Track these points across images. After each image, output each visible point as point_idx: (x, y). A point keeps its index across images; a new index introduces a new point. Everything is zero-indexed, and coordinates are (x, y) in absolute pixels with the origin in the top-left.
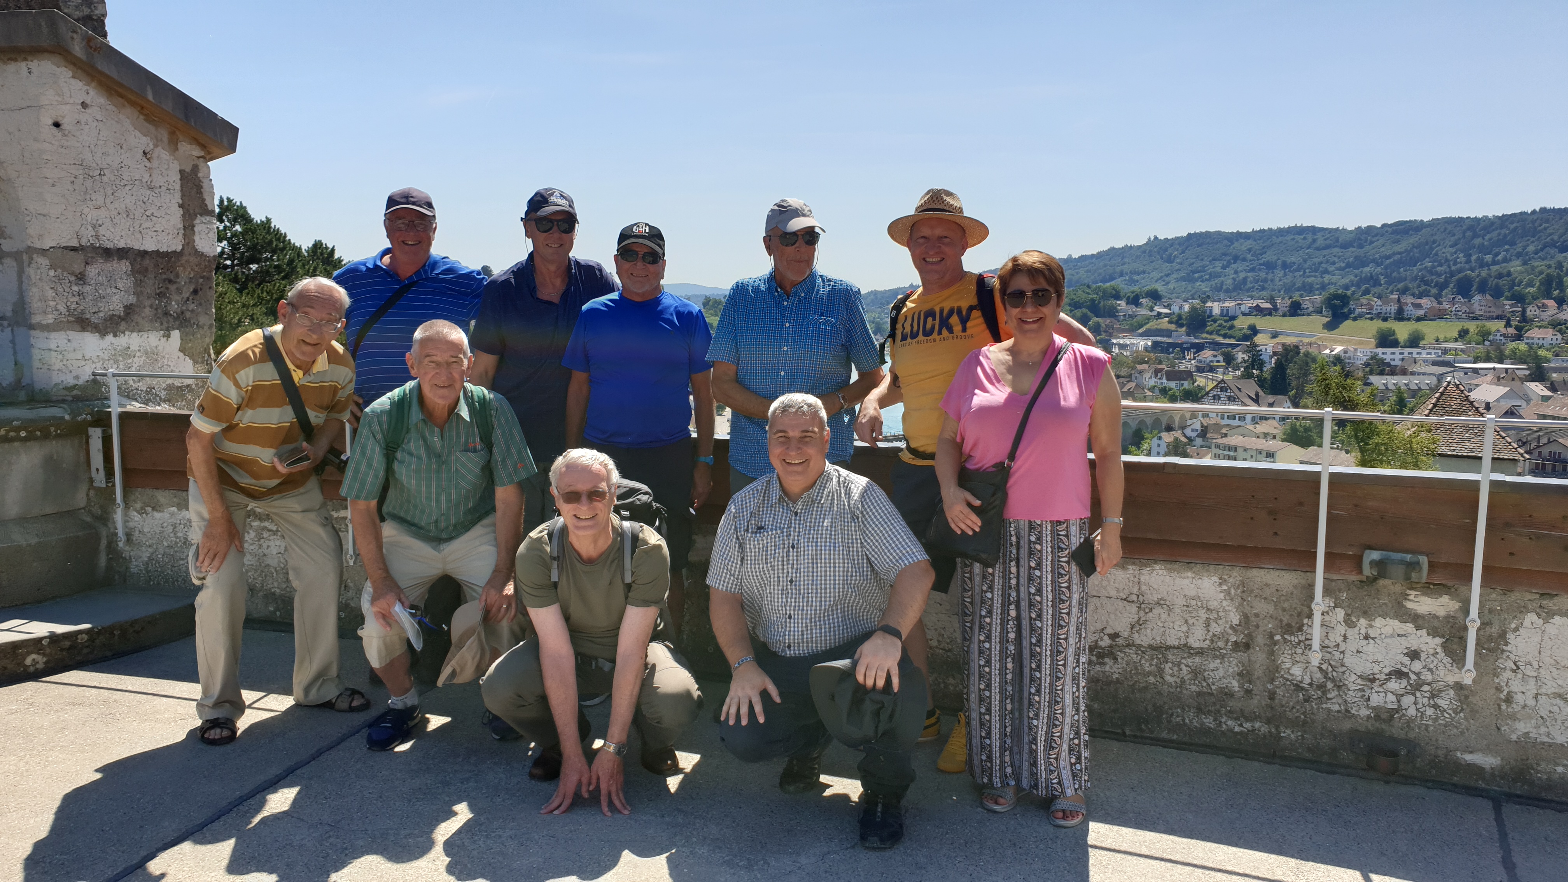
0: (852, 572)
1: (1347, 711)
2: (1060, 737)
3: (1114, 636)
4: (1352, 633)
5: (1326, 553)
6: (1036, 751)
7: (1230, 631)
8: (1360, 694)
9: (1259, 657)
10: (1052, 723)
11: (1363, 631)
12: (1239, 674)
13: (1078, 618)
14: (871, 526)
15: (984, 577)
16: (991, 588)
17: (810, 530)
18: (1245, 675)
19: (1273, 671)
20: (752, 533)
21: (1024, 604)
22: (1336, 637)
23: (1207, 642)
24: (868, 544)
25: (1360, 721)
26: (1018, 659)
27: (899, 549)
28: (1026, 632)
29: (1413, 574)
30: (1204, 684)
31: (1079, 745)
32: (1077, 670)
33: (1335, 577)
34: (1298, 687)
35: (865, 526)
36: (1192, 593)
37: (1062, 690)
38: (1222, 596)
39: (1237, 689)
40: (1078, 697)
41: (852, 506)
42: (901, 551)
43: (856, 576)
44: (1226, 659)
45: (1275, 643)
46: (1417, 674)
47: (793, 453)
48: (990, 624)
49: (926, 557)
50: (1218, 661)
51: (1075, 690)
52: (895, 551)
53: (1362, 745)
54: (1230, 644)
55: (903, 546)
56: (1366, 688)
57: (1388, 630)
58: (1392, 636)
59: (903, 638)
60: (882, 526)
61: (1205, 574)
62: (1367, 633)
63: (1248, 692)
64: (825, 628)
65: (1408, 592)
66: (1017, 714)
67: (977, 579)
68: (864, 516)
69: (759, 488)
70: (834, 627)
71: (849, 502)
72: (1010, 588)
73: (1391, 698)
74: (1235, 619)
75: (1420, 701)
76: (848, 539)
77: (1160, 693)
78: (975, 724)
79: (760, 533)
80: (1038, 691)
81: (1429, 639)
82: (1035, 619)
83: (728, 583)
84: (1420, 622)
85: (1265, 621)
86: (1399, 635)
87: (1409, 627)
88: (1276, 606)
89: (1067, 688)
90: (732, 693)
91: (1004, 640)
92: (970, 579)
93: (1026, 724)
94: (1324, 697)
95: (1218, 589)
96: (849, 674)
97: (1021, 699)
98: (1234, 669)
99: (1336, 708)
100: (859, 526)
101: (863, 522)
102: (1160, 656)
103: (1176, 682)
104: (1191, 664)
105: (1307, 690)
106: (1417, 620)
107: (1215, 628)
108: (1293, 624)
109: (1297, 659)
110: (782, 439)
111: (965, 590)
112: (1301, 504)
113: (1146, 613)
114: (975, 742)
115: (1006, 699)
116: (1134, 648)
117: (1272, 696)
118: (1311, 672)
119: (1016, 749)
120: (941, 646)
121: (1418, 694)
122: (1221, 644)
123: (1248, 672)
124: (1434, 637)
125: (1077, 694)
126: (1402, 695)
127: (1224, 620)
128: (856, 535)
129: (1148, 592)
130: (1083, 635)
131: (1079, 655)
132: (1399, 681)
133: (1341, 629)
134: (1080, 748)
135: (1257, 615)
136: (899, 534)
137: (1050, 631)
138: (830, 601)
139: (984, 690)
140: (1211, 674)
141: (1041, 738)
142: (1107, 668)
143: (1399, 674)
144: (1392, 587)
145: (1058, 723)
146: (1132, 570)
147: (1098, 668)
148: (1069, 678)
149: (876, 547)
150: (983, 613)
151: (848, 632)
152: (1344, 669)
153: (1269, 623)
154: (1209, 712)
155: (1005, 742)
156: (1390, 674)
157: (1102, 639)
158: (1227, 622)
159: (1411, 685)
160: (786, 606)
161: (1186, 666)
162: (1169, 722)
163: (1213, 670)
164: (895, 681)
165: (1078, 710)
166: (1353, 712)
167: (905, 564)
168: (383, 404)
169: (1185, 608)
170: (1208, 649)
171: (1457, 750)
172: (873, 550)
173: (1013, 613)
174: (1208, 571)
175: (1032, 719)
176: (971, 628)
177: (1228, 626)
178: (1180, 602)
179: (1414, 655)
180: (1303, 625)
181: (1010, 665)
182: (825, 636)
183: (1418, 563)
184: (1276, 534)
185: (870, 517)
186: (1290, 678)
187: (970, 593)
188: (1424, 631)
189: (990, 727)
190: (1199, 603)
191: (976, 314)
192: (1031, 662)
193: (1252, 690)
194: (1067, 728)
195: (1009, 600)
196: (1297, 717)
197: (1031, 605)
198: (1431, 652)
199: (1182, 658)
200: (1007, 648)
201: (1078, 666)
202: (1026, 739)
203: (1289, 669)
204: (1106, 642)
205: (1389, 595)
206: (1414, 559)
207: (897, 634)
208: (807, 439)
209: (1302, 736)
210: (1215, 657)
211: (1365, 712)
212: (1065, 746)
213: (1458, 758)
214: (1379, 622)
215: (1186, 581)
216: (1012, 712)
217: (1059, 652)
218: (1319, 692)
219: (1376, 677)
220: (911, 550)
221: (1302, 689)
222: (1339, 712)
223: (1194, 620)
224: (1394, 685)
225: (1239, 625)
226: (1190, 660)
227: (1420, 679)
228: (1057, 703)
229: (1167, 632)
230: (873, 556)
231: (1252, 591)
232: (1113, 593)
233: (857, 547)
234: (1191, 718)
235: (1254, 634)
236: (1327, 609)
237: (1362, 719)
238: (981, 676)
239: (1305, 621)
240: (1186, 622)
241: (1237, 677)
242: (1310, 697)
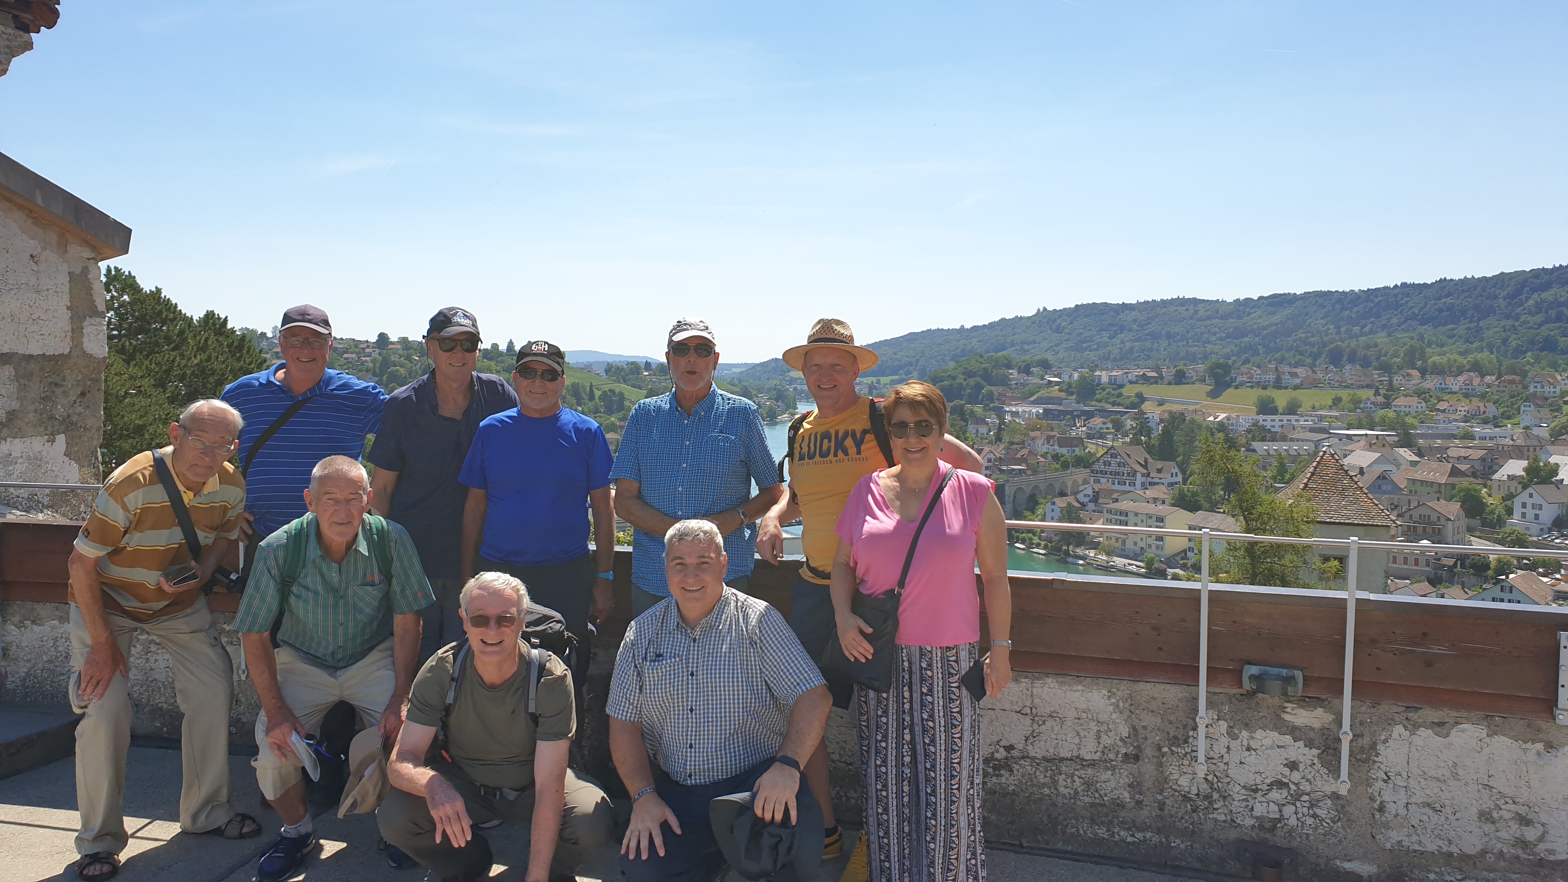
0: (751, 699)
1: (1233, 821)
2: (957, 859)
3: (1009, 748)
4: (1234, 744)
5: (1208, 668)
6: (934, 874)
7: (1120, 744)
8: (1244, 804)
9: (1148, 768)
10: (948, 847)
11: (1245, 743)
12: (1129, 786)
13: (971, 741)
14: (769, 651)
15: (879, 702)
16: (886, 713)
17: (708, 657)
18: (1135, 786)
19: (1162, 783)
20: (651, 661)
21: (918, 729)
22: (1220, 748)
23: (1099, 754)
24: (767, 670)
25: (1246, 831)
26: (914, 781)
27: (796, 674)
28: (920, 758)
29: (1289, 689)
30: (1097, 795)
31: (976, 865)
32: (971, 792)
33: (1217, 690)
34: (1186, 798)
35: (763, 651)
36: (1084, 706)
37: (956, 813)
38: (1111, 708)
39: (1128, 800)
40: (974, 818)
41: (750, 631)
42: (798, 677)
43: (755, 702)
44: (1117, 771)
45: (1163, 755)
46: (1296, 784)
47: (690, 581)
48: (886, 748)
49: (824, 682)
50: (1110, 772)
51: (970, 811)
52: (792, 677)
53: (1248, 855)
54: (1120, 756)
55: (800, 672)
56: (1249, 799)
57: (1268, 742)
58: (1272, 747)
59: (802, 768)
60: (780, 651)
61: (1095, 687)
62: (1248, 745)
63: (1139, 803)
64: (726, 758)
65: (1286, 705)
66: (914, 836)
67: (872, 703)
68: (762, 641)
69: (658, 614)
70: (735, 756)
71: (746, 627)
72: (904, 712)
73: (1273, 807)
74: (1124, 731)
75: (1300, 810)
76: (747, 665)
77: (1054, 805)
78: (875, 847)
79: (659, 661)
80: (934, 815)
81: (1306, 750)
82: (929, 745)
83: (627, 712)
84: (1297, 734)
85: (1154, 734)
86: (1278, 747)
87: (1288, 739)
88: (1162, 718)
89: (961, 810)
90: (631, 827)
91: (900, 763)
92: (865, 702)
93: (924, 847)
94: (1210, 808)
95: (1107, 701)
96: (747, 808)
97: (918, 822)
98: (1125, 780)
99: (1223, 818)
100: (758, 652)
101: (761, 648)
102: (1054, 768)
103: (1070, 793)
104: (1083, 776)
105: (1194, 801)
106: (1294, 731)
107: (1106, 740)
108: (1180, 736)
109: (1185, 770)
110: (679, 567)
111: (862, 714)
112: (1183, 620)
113: (1039, 726)
114: (875, 864)
115: (904, 822)
116: (1029, 760)
117: (1161, 806)
118: (1198, 783)
119: (915, 870)
120: (843, 760)
121: (1298, 804)
122: (1111, 756)
123: (1138, 784)
124: (1311, 748)
125: (972, 815)
126: (1284, 805)
127: (1113, 733)
128: (755, 661)
129: (1041, 705)
130: (977, 757)
131: (973, 777)
132: (1280, 791)
133: (1225, 741)
134: (977, 869)
135: (1145, 728)
136: (797, 659)
137: (943, 756)
138: (730, 729)
139: (882, 814)
140: (1103, 785)
141: (938, 861)
142: (1004, 780)
143: (1280, 784)
144: (1271, 701)
145: (954, 846)
146: (1025, 682)
147: (994, 779)
148: (963, 800)
149: (775, 673)
150: (879, 738)
151: (749, 761)
152: (1229, 780)
153: (1157, 735)
154: (1102, 823)
155: (904, 864)
156: (1271, 785)
157: (998, 752)
158: (1116, 734)
159: (1291, 795)
160: (687, 735)
161: (1079, 778)
162: (1064, 833)
163: (1105, 782)
164: (793, 814)
165: (973, 831)
166: (1238, 821)
167: (803, 691)
168: (278, 538)
169: (1077, 721)
170: (1100, 761)
171: (1337, 858)
172: (772, 676)
173: (907, 737)
174: (1097, 684)
175: (929, 842)
176: (867, 752)
177: (1118, 738)
178: (1072, 714)
179: (1293, 766)
180: (1189, 737)
181: (906, 789)
182: (727, 765)
183: (1293, 677)
184: (1160, 649)
185: (768, 642)
186: (1178, 789)
187: (866, 717)
188: (1302, 742)
189: (889, 851)
190: (1090, 716)
191: (869, 437)
192: (926, 787)
193: (1142, 801)
194: (963, 849)
195: (903, 724)
196: (1186, 828)
197: (924, 731)
198: (1309, 762)
199: (1075, 770)
200: (903, 772)
201: (972, 788)
202: (925, 862)
203: (1177, 780)
204: (1001, 754)
205: (1268, 707)
206: (1290, 674)
207: (794, 764)
208: (705, 566)
209: (1191, 846)
210: (1107, 768)
211: (1249, 822)
212: (962, 867)
213: (1338, 867)
214: (1259, 734)
215: (1077, 694)
216: (909, 834)
217: (953, 777)
218: (1206, 803)
219: (1259, 787)
220: (809, 675)
221: (1190, 799)
222: (1225, 821)
223: (1085, 733)
224: (1275, 795)
225: (1129, 737)
226: (1083, 772)
227: (1299, 789)
228: (952, 826)
229: (1060, 744)
230: (772, 682)
231: (1140, 704)
232: (1007, 706)
233: (756, 674)
234: (1086, 830)
235: (1143, 747)
236: (1211, 721)
237: (1246, 828)
238: (878, 801)
239: (1191, 733)
240: (1078, 734)
241: (1128, 789)
242: (1197, 808)
